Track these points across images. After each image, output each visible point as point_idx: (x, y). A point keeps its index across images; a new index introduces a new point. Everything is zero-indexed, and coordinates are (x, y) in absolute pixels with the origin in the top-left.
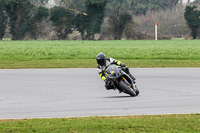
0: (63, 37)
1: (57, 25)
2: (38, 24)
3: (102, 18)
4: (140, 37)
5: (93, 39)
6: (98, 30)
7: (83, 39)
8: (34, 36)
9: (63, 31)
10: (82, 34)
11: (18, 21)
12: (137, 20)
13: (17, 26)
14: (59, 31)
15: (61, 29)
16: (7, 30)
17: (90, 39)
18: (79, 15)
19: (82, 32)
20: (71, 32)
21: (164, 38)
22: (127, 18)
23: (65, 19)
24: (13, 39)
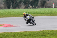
0: (27, 8)
2: (20, 4)
3: (38, 2)
4: (49, 7)
5: (35, 8)
8: (19, 8)
9: (27, 6)
11: (14, 3)
12: (48, 2)
13: (14, 5)
14: (26, 6)
15: (26, 5)
16: (11, 6)
18: (31, 1)
19: (32, 6)
20: (29, 6)
21: (56, 7)
22: (45, 2)
23: (27, 3)
24: (13, 9)
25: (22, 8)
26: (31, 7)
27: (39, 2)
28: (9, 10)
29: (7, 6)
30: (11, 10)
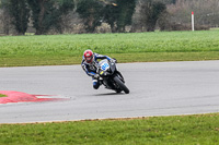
0: (91, 30)
1: (84, 17)
2: (63, 17)
3: (133, 8)
4: (175, 28)
5: (124, 32)
6: (129, 22)
7: (113, 32)
8: (60, 30)
9: (91, 24)
10: (112, 26)
11: (42, 13)
12: (170, 8)
13: (40, 19)
14: (86, 24)
15: (89, 21)
16: (30, 24)
17: (120, 32)
18: (107, 6)
19: (111, 23)
20: (100, 24)
21: (202, 29)
22: (160, 8)
23: (92, 10)
24: (37, 34)
25: (70, 29)
26: (105, 25)
27: (138, 9)
28: (21, 37)
29: (13, 23)
30: (30, 40)
